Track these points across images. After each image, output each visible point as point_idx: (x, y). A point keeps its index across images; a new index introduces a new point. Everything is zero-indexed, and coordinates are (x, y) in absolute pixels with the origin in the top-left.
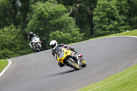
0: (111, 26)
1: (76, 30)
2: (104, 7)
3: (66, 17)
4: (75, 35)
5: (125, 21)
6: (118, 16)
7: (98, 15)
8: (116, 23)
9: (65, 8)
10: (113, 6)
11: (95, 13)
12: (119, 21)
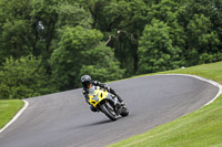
0: (162, 60)
1: (114, 64)
2: (153, 35)
3: (103, 46)
4: (114, 71)
5: (180, 54)
6: (171, 48)
7: (144, 45)
8: (169, 56)
9: (100, 34)
10: (165, 35)
11: (140, 42)
12: (171, 55)
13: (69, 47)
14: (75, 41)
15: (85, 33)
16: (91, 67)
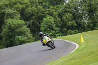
0: (51, 33)
1: (30, 35)
2: (47, 22)
3: (25, 27)
4: (30, 38)
5: (59, 31)
6: (55, 28)
7: (43, 26)
8: (54, 32)
9: (24, 22)
10: (52, 22)
11: (41, 25)
13: (10, 28)
14: (13, 25)
15: (17, 22)
16: (20, 37)
